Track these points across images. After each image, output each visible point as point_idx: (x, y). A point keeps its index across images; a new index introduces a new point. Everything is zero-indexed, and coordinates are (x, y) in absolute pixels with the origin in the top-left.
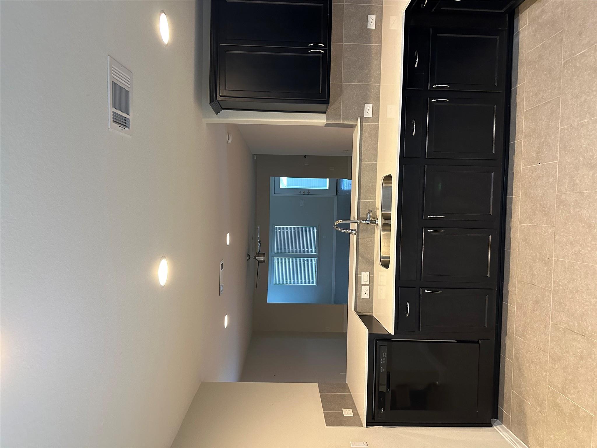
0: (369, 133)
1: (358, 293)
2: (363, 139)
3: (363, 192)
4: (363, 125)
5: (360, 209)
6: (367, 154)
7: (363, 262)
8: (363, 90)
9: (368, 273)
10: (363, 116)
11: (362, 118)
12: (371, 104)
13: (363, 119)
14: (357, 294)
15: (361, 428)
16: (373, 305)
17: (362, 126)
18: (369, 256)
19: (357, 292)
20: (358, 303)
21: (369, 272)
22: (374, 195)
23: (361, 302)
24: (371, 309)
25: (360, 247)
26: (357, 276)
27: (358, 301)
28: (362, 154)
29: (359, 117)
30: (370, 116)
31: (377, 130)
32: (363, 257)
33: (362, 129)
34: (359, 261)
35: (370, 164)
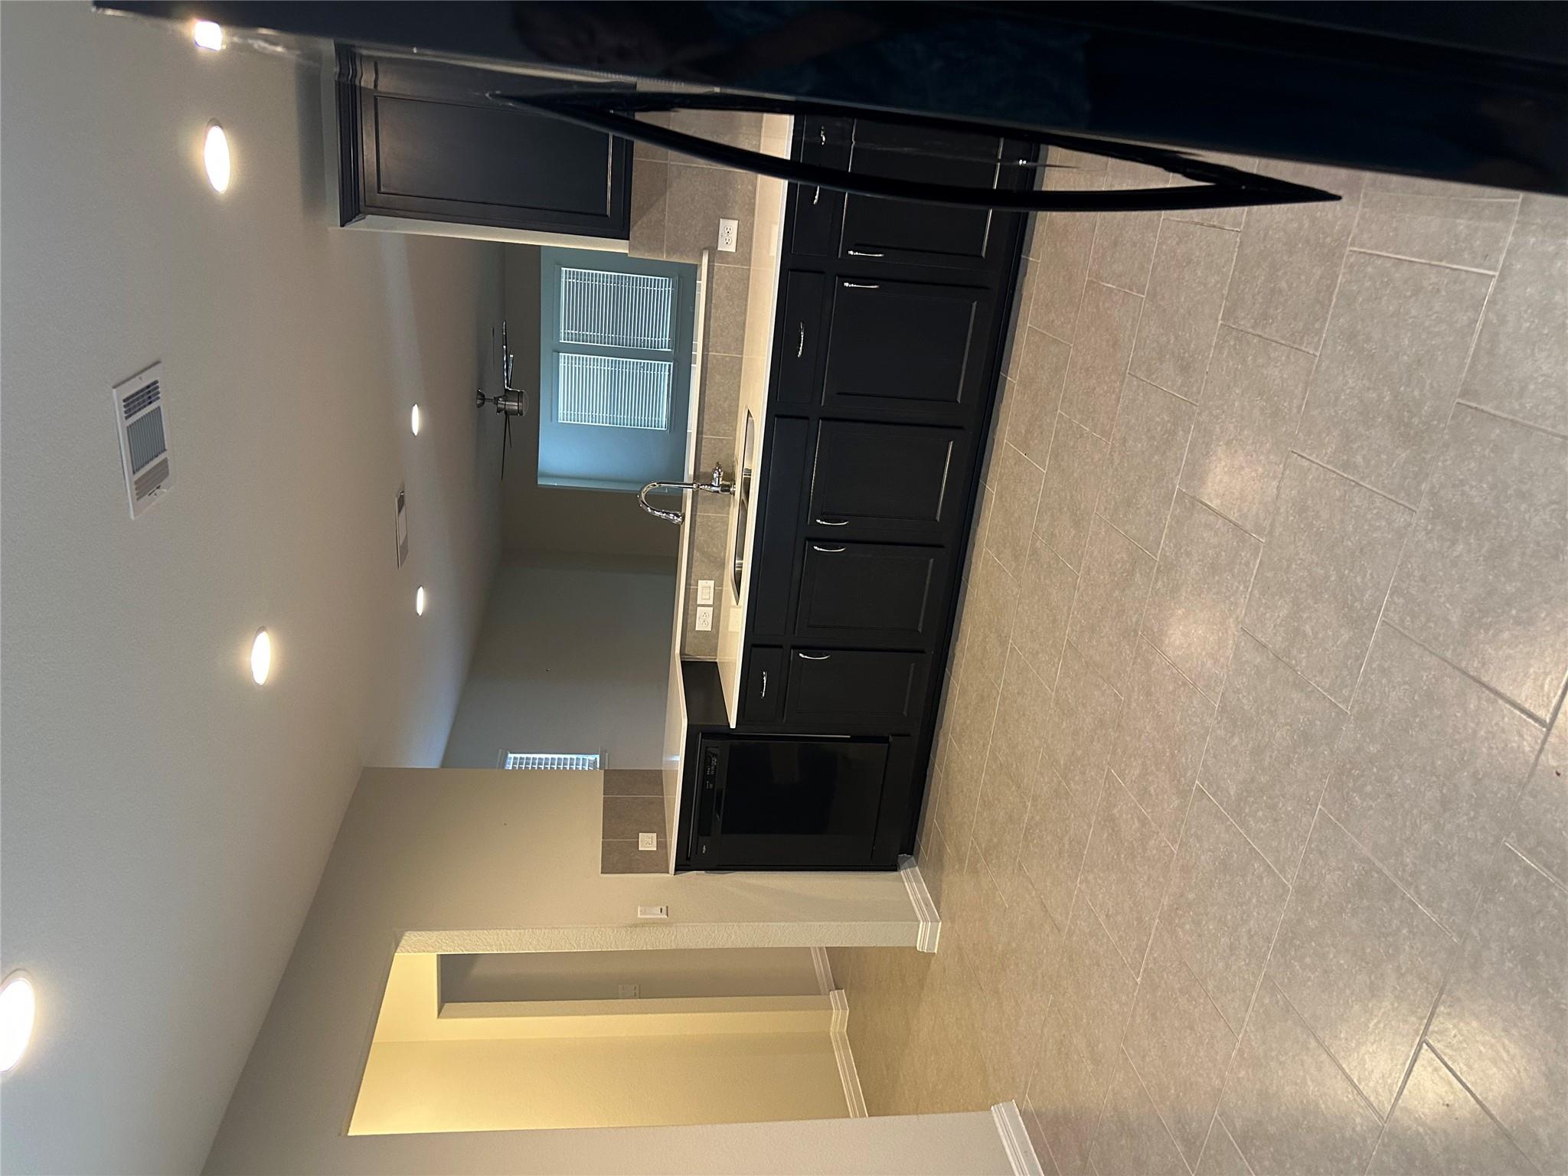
0: (727, 289)
1: (689, 621)
2: (714, 302)
3: (710, 419)
4: (716, 270)
5: (702, 456)
6: (722, 336)
7: (703, 562)
8: (717, 184)
9: (711, 583)
10: (715, 245)
11: (713, 251)
12: (734, 219)
13: (714, 254)
14: (687, 622)
15: (666, 875)
16: (717, 643)
17: (713, 270)
18: (715, 550)
19: (687, 619)
20: (687, 639)
21: (713, 582)
22: (732, 426)
23: (695, 637)
24: (714, 650)
25: (698, 532)
26: (690, 589)
27: (689, 634)
28: (711, 336)
29: (705, 249)
30: (732, 248)
31: (746, 282)
32: (703, 553)
33: (713, 278)
34: (695, 558)
35: (727, 359)
